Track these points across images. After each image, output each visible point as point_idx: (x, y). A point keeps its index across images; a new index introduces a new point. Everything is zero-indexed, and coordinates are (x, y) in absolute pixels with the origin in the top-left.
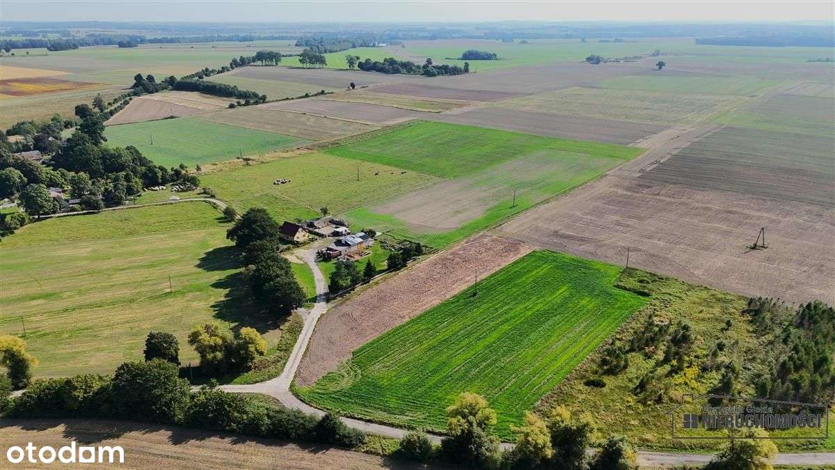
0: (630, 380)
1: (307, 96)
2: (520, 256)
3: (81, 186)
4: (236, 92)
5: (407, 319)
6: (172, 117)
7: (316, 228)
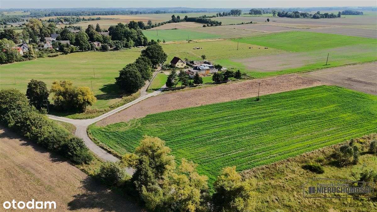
0: (353, 175)
1: (242, 23)
2: (311, 86)
3: (106, 41)
4: (209, 22)
5: (199, 105)
6: (176, 29)
7: (194, 64)
